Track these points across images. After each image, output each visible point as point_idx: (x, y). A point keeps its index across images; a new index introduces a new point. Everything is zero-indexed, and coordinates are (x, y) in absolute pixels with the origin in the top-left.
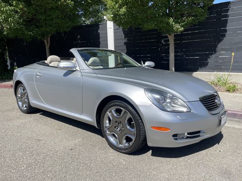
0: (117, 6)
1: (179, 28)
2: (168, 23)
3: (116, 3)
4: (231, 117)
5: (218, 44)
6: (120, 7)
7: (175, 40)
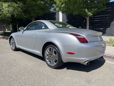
0: (60, 4)
1: (90, 14)
2: (85, 12)
3: (60, 2)
4: (109, 58)
5: (111, 23)
6: (62, 4)
7: (90, 20)
